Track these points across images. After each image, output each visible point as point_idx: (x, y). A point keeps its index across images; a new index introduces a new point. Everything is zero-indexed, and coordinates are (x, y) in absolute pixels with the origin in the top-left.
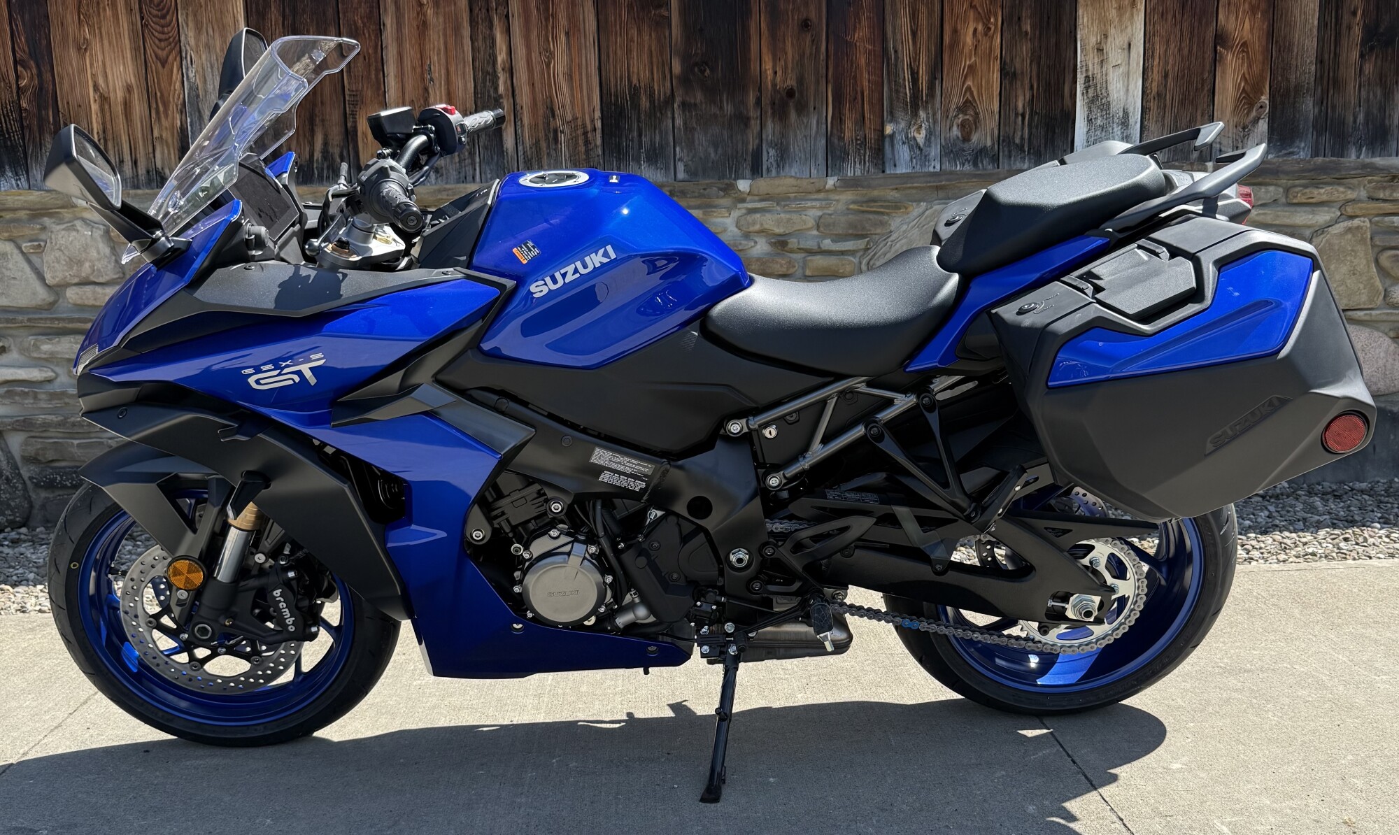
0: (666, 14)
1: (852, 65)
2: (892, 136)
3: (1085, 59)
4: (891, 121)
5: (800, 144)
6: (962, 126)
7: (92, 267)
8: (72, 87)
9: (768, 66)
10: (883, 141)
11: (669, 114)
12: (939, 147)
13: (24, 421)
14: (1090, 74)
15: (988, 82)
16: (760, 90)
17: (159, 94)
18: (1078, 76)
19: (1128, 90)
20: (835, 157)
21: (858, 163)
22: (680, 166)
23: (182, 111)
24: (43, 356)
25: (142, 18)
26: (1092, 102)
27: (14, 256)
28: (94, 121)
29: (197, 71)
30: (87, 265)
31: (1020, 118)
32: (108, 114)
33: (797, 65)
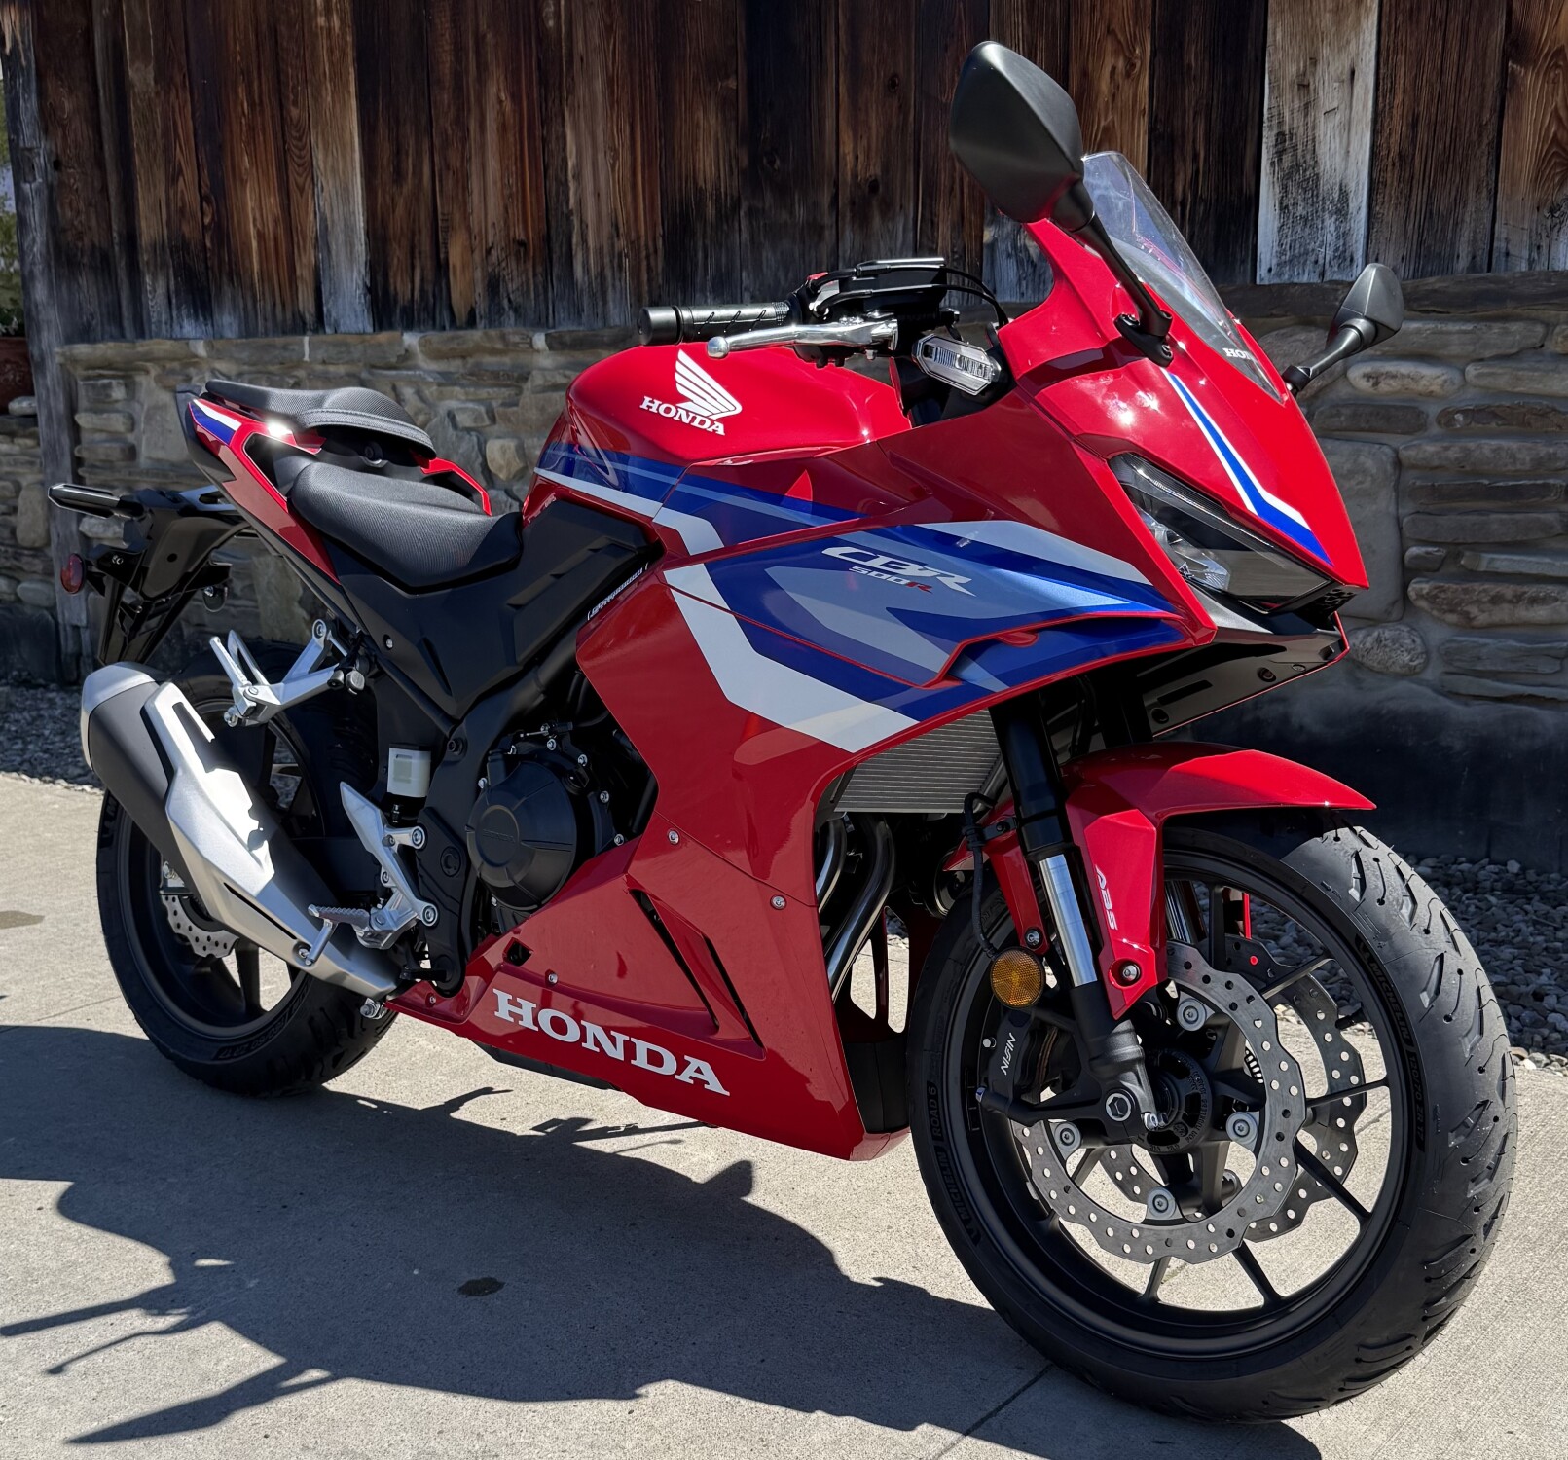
0: (734, 85)
2: (992, 245)
3: (1277, 104)
4: (991, 223)
9: (847, 148)
10: (982, 254)
11: (736, 226)
14: (1286, 128)
16: (836, 184)
17: (299, 228)
19: (1348, 152)
23: (316, 247)
25: (285, 142)
26: (1289, 177)
28: (255, 259)
29: (326, 200)
31: (1179, 209)
32: (264, 252)
33: (883, 143)
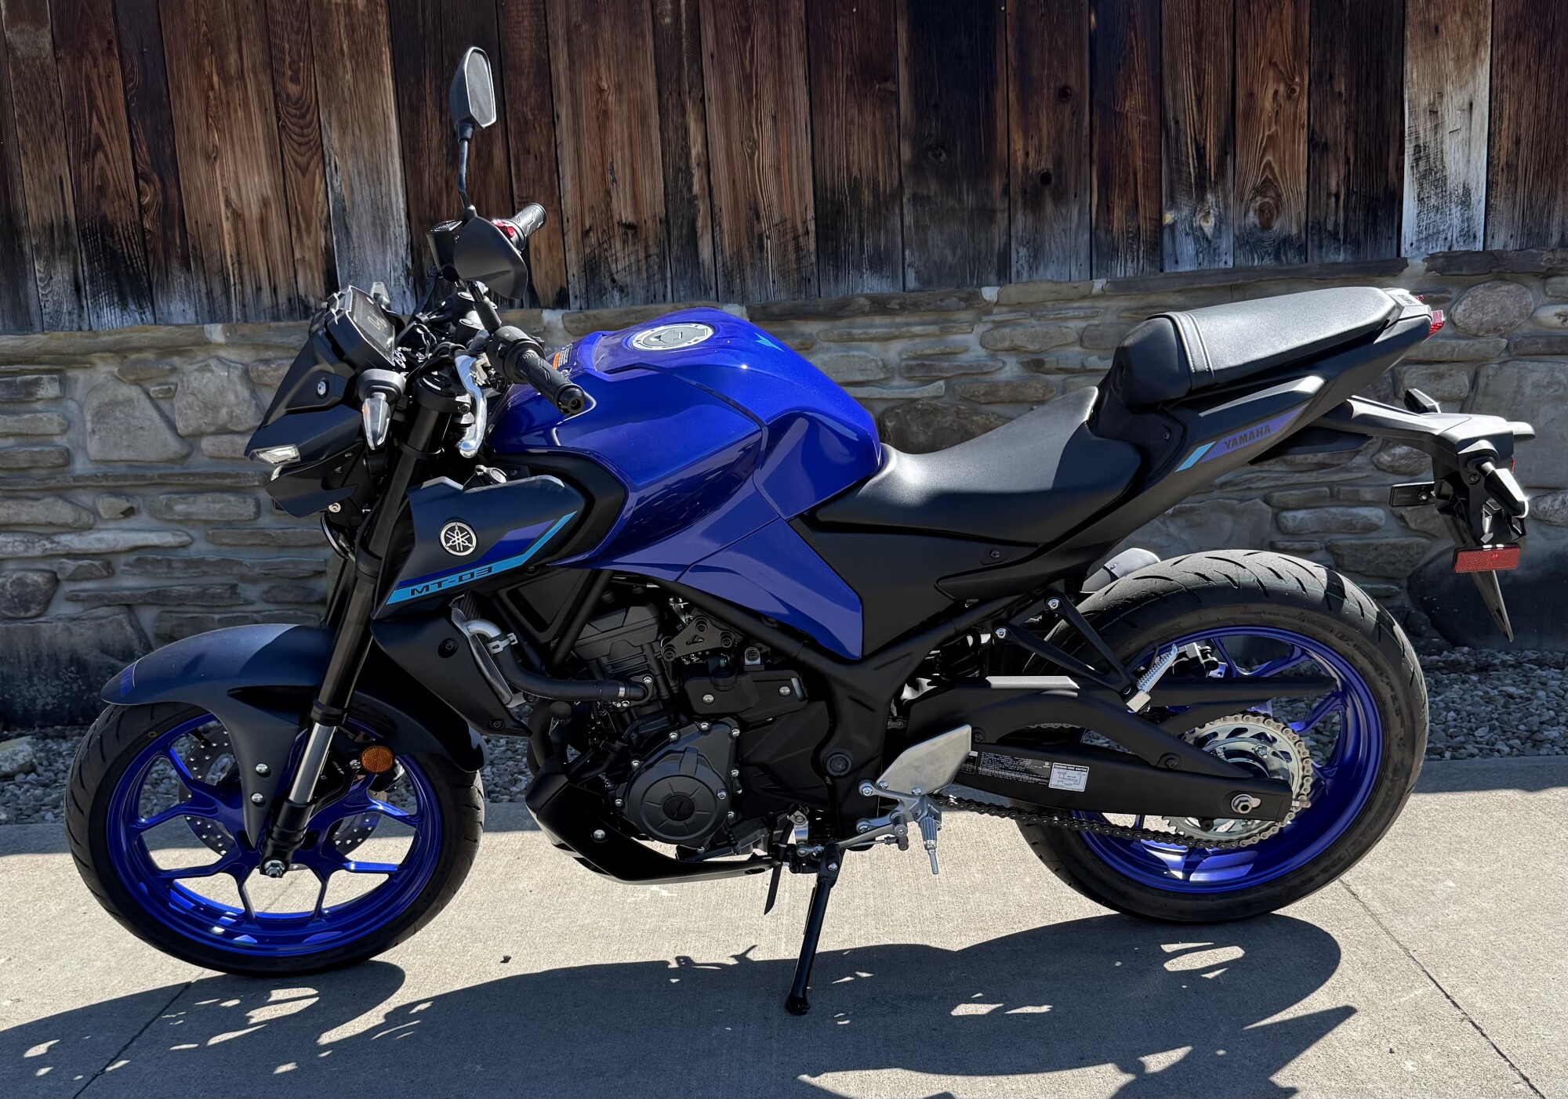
0: (893, 88)
1: (1122, 141)
2: (1172, 227)
3: (1415, 124)
4: (1171, 209)
5: (1058, 240)
6: (1261, 211)
7: (230, 413)
8: (201, 203)
9: (1018, 145)
10: (1161, 233)
11: (897, 211)
12: (1231, 237)
13: (158, 593)
14: (1421, 142)
15: (1292, 157)
16: (1008, 175)
17: (299, 208)
18: (1407, 145)
19: (1469, 161)
20: (1101, 254)
21: (1129, 264)
22: (911, 274)
23: (327, 228)
24: (177, 518)
25: (279, 119)
26: (1424, 177)
27: (142, 403)
28: (227, 242)
29: (342, 179)
30: (224, 411)
31: (1333, 199)
32: (242, 234)
33: (1054, 141)
